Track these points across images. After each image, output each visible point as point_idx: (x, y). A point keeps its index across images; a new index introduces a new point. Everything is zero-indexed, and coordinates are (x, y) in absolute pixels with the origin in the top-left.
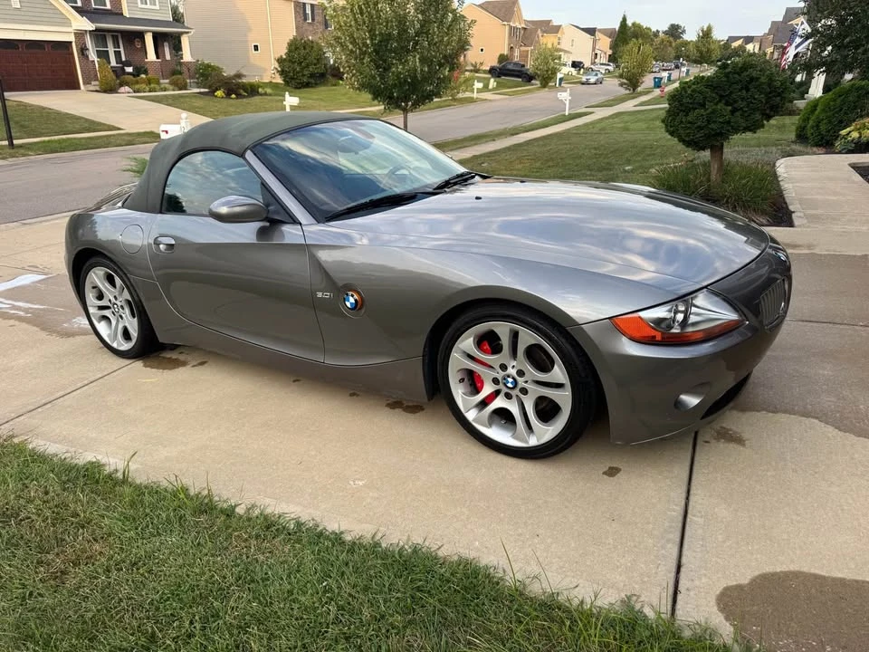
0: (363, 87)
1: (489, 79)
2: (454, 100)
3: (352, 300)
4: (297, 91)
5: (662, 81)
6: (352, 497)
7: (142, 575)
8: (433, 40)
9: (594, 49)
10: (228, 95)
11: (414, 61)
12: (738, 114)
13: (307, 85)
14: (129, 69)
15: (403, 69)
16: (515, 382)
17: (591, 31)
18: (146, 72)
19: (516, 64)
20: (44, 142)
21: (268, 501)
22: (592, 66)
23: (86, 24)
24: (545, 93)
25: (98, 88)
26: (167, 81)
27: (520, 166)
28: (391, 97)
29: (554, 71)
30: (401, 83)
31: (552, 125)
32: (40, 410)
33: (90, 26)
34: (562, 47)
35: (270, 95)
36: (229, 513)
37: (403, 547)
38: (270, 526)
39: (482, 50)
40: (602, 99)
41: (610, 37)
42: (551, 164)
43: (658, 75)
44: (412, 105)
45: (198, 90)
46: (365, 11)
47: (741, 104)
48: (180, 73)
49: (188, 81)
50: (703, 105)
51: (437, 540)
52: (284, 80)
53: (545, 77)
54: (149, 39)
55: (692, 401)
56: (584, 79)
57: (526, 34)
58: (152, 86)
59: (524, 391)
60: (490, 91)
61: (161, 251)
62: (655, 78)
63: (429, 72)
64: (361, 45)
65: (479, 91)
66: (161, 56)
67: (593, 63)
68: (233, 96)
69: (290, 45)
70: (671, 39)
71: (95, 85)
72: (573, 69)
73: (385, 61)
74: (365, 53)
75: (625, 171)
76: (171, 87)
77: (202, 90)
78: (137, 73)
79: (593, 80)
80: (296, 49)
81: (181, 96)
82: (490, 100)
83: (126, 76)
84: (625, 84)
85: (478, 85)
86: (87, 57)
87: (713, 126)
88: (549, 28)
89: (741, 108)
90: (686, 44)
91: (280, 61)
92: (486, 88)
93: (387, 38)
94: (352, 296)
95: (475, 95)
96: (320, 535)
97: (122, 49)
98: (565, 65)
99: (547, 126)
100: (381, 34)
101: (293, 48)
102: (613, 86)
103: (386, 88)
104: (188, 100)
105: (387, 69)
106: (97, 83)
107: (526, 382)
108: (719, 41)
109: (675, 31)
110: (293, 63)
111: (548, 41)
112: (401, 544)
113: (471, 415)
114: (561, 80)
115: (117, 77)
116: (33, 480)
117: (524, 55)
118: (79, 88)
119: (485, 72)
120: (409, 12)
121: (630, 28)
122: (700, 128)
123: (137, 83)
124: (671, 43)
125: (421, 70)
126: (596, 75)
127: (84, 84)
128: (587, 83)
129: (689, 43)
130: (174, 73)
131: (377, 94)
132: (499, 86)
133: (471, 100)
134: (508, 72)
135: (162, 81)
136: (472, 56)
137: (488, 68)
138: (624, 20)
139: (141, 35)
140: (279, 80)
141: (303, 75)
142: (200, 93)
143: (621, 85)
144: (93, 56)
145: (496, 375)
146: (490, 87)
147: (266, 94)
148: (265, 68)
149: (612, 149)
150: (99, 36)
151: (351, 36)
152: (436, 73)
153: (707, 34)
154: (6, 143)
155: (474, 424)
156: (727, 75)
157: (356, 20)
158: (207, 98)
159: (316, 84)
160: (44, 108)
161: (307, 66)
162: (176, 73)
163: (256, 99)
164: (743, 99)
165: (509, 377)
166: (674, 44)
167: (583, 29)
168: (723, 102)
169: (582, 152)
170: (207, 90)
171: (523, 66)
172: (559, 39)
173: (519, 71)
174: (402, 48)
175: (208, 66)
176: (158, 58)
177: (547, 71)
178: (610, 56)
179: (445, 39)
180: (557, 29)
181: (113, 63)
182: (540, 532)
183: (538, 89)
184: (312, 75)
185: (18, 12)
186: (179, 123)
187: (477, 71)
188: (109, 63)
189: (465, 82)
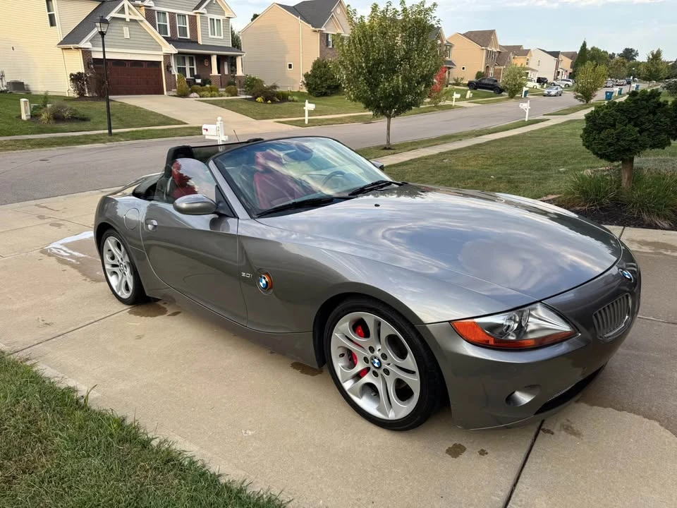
0: (357, 98)
1: (467, 91)
2: (436, 106)
3: (264, 281)
4: (317, 98)
5: (613, 95)
6: (240, 444)
7: (64, 489)
8: (413, 63)
9: (557, 69)
10: (266, 100)
11: (398, 80)
12: (645, 134)
13: (325, 94)
14: (199, 81)
15: (388, 86)
16: (380, 363)
17: (555, 54)
18: (210, 83)
19: (490, 80)
20: (133, 131)
21: (177, 438)
22: (555, 82)
23: (172, 49)
24: (512, 102)
25: (175, 94)
26: (224, 89)
27: (475, 163)
28: (378, 107)
29: (521, 86)
30: (387, 97)
31: (511, 129)
32: (54, 340)
33: (175, 51)
34: (530, 66)
35: (297, 101)
36: (145, 444)
37: (262, 496)
38: (170, 461)
39: (463, 68)
40: (559, 108)
41: (571, 59)
42: (500, 162)
43: (609, 90)
44: (395, 112)
45: (244, 97)
46: (363, 42)
47: (647, 126)
48: (234, 84)
49: (239, 90)
50: (613, 126)
51: (291, 494)
52: (308, 90)
53: (514, 90)
54: (214, 60)
55: (524, 398)
56: (546, 92)
57: (500, 57)
58: (213, 93)
59: (387, 372)
60: (467, 100)
61: (148, 229)
62: (607, 92)
63: (409, 88)
64: (358, 67)
65: (457, 100)
66: (221, 71)
67: (556, 79)
68: (269, 102)
69: (315, 64)
70: (625, 61)
71: (174, 91)
72: (537, 84)
73: (375, 80)
74: (360, 73)
75: (560, 172)
76: (226, 94)
77: (248, 97)
78: (203, 84)
79: (553, 92)
80: (319, 67)
81: (232, 101)
82: (466, 108)
83: (195, 86)
84: (580, 97)
85: (456, 96)
86: (171, 72)
87: (622, 143)
88: (519, 51)
89: (648, 130)
90: (639, 64)
91: (306, 76)
92: (463, 98)
93: (378, 62)
94: (265, 278)
95: (454, 103)
96: (204, 474)
97: (195, 67)
98: (531, 81)
99: (507, 130)
100: (373, 59)
101: (317, 67)
102: (570, 98)
103: (375, 100)
104: (236, 103)
105: (377, 86)
106: (175, 90)
107: (389, 364)
108: (668, 63)
109: (629, 54)
110: (316, 77)
111: (519, 62)
112: (262, 493)
113: (347, 385)
114: (526, 92)
115: (190, 86)
116: (24, 398)
117: (497, 73)
118: (163, 94)
119: (464, 85)
120: (397, 43)
121: (590, 52)
122: (610, 145)
123: (203, 90)
124: (624, 63)
125: (403, 87)
126: (557, 89)
127: (167, 90)
128: (549, 95)
129: (641, 63)
130: (230, 84)
131: (369, 104)
132: (475, 96)
133: (450, 107)
134: (483, 86)
135: (220, 89)
136: (456, 73)
137: (467, 82)
138: (584, 45)
139: (208, 57)
140: (305, 90)
141: (322, 87)
142: (246, 99)
143: (577, 97)
144: (175, 71)
145: (366, 355)
146: (468, 97)
147: (293, 101)
148: (295, 81)
149: (554, 152)
150: (180, 57)
151: (351, 61)
152: (414, 89)
153: (656, 57)
154: (107, 131)
155: (349, 393)
156: (635, 102)
157: (356, 49)
158: (251, 102)
159: (332, 93)
160: (138, 108)
161: (326, 80)
162: (231, 84)
163: (286, 104)
164: (650, 121)
165: (375, 358)
166: (627, 65)
167: (548, 53)
168: (632, 123)
169: (528, 154)
170: (251, 97)
171: (496, 81)
172: (528, 60)
173: (492, 85)
174: (390, 70)
175: (254, 79)
176: (219, 73)
177: (515, 85)
178: (570, 73)
179: (424, 63)
180: (526, 52)
181: (188, 76)
182: (376, 499)
183: (507, 99)
184: (329, 87)
185: (128, 41)
186: (216, 124)
187: (458, 84)
188: (186, 76)
189: (446, 93)
